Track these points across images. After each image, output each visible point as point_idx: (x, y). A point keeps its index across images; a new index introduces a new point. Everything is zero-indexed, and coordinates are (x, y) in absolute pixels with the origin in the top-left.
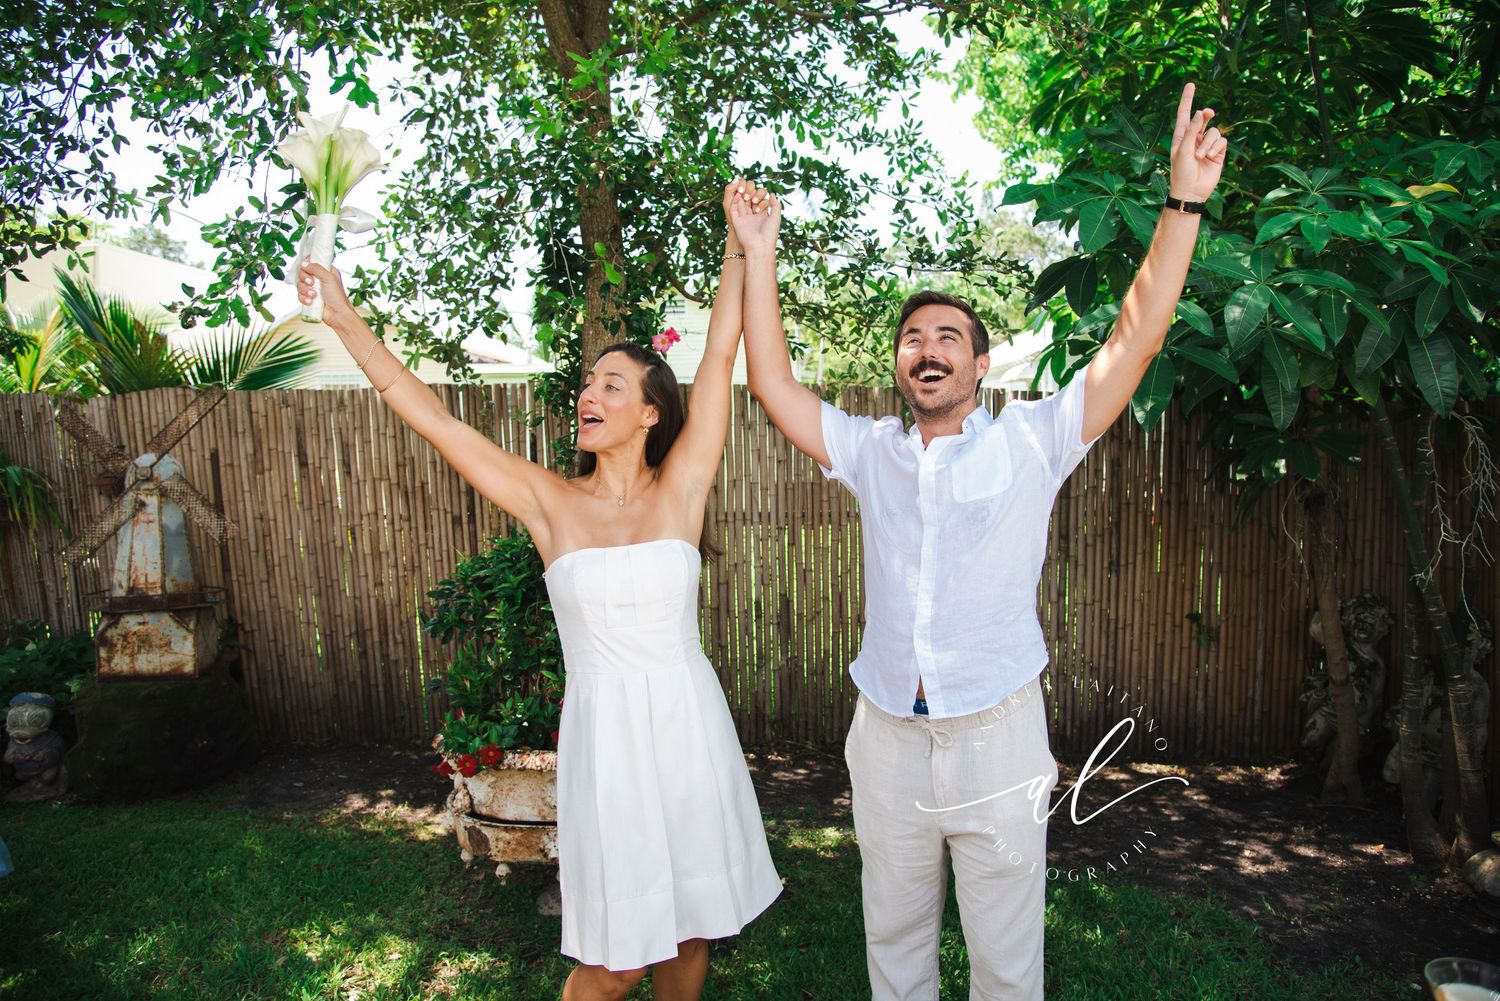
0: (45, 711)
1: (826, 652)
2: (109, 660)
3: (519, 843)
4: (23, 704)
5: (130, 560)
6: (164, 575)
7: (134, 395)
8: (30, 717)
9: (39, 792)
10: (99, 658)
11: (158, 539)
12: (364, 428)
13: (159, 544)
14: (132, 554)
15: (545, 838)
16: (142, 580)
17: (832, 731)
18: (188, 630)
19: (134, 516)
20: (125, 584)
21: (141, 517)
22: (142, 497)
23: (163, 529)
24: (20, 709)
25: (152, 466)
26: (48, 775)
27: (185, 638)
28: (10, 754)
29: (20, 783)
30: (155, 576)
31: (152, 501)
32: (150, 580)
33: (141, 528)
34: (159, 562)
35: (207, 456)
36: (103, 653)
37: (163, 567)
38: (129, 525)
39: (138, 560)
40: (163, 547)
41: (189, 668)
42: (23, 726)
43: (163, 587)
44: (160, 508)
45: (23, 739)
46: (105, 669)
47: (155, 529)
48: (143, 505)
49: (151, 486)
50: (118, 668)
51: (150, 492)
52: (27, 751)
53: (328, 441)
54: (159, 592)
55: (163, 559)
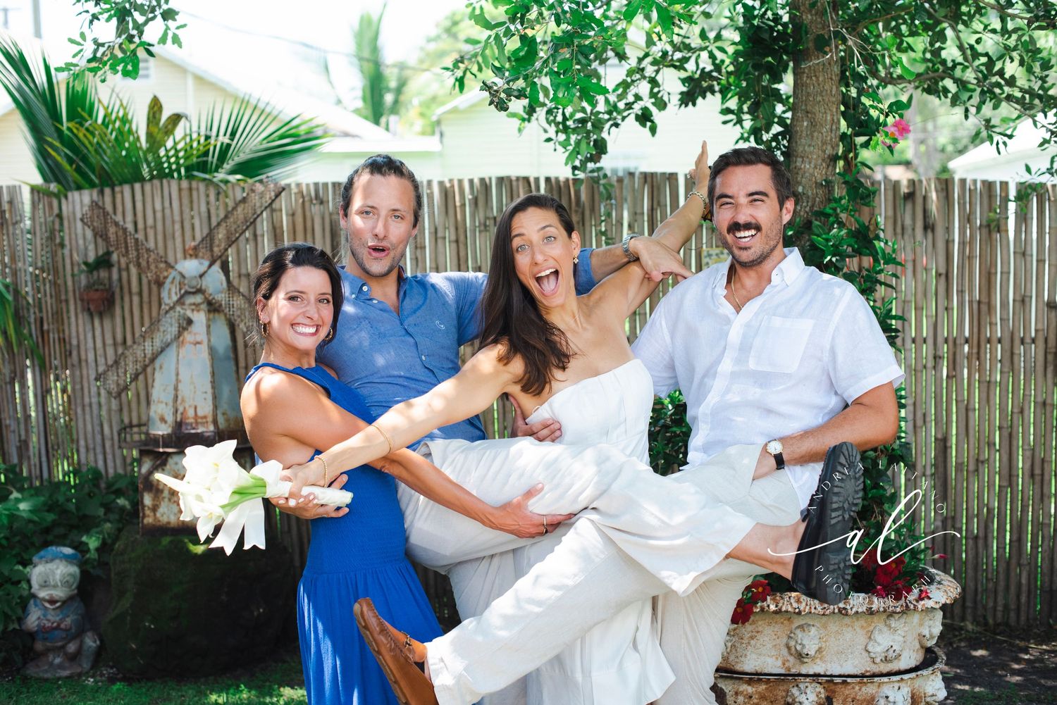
0: (74, 570)
1: (990, 511)
2: (155, 509)
3: (763, 697)
4: (52, 560)
5: (176, 389)
6: (215, 407)
7: (127, 188)
8: (63, 576)
9: (61, 666)
10: (143, 506)
11: (208, 363)
13: (209, 370)
14: (178, 381)
15: (795, 691)
16: (191, 413)
17: (995, 608)
19: (180, 334)
20: (170, 419)
21: (188, 337)
22: (189, 313)
23: (212, 350)
24: (50, 566)
25: (201, 276)
26: (72, 648)
28: (34, 619)
29: (38, 656)
30: (206, 409)
31: (200, 318)
32: (200, 413)
33: (187, 351)
34: (210, 391)
36: (148, 500)
37: (215, 397)
38: (174, 346)
39: (184, 390)
40: (213, 374)
42: (55, 586)
43: (215, 422)
44: (208, 327)
45: (52, 602)
46: (149, 520)
47: (203, 353)
48: (190, 322)
49: (198, 299)
50: (164, 519)
51: (196, 306)
52: (53, 618)
54: (212, 428)
55: (213, 388)
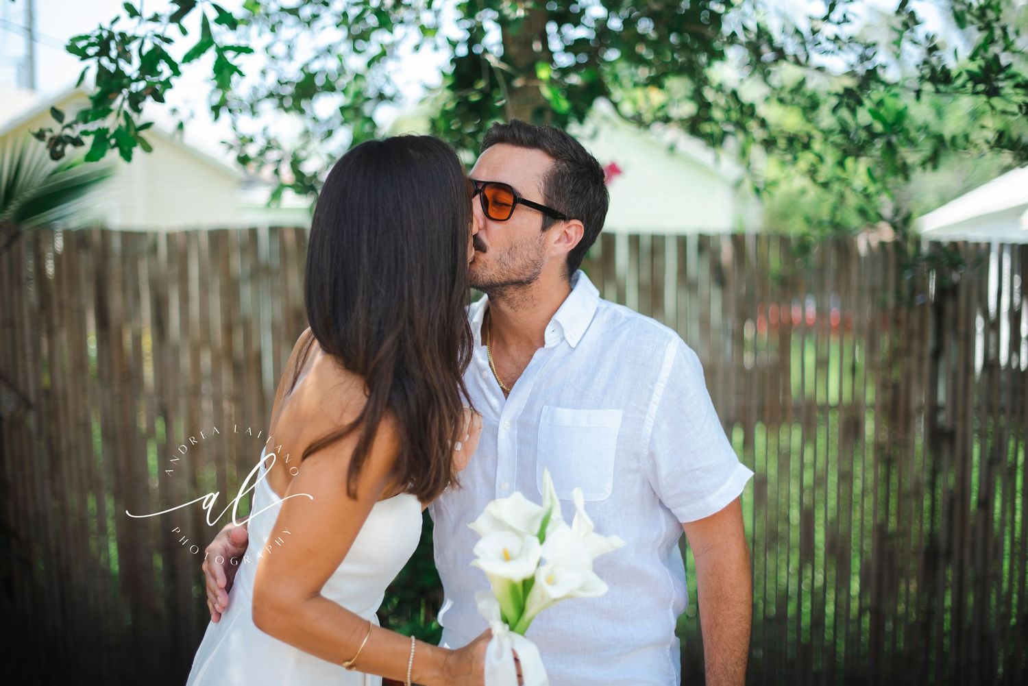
12: (183, 278)
53: (137, 296)
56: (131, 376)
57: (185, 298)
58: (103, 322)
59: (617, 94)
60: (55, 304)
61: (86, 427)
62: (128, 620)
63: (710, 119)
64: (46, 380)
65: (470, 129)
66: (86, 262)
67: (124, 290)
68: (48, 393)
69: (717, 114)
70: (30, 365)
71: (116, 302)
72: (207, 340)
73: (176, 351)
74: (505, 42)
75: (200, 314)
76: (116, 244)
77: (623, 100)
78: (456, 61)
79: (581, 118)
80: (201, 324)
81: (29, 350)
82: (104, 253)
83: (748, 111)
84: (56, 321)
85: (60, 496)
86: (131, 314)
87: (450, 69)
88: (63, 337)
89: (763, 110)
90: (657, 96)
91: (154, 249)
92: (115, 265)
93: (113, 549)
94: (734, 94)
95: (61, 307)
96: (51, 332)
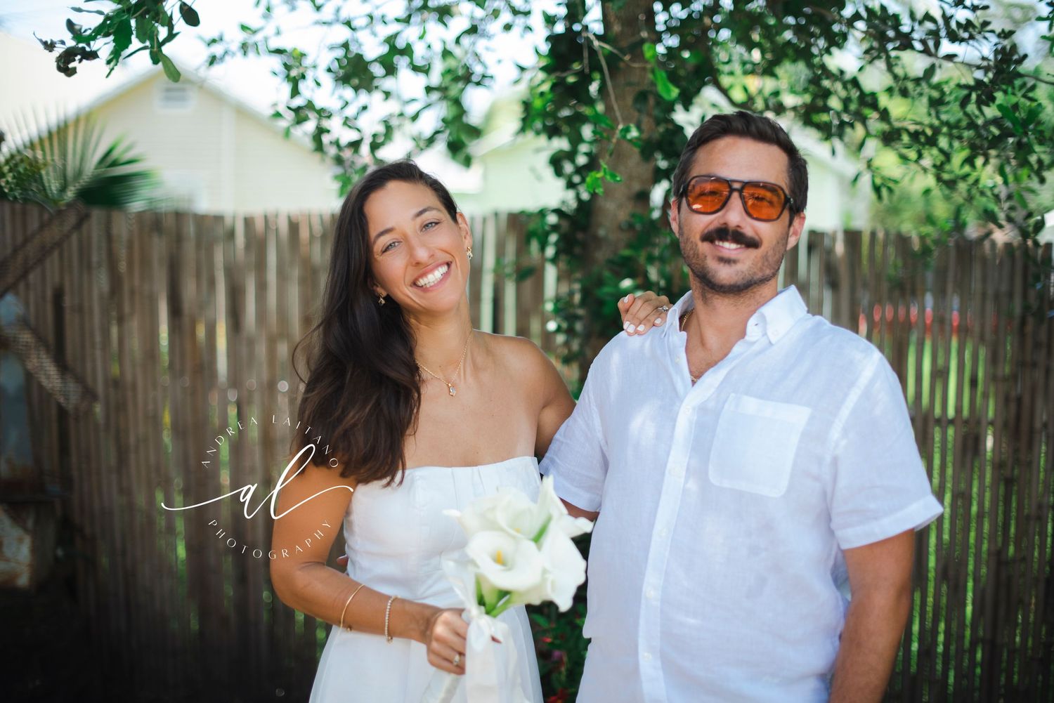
12: (261, 266)
18: (26, 530)
27: (20, 540)
35: (49, 293)
41: (23, 581)
53: (212, 283)
56: (203, 368)
57: (262, 287)
58: (176, 311)
59: (725, 81)
60: (126, 288)
61: (155, 420)
62: (194, 625)
63: (826, 109)
64: (115, 370)
65: (565, 113)
66: (159, 247)
67: (198, 276)
68: (116, 384)
69: (834, 103)
70: (98, 353)
71: (189, 290)
72: (284, 333)
73: (251, 342)
74: (606, 20)
75: (277, 305)
76: (190, 229)
77: (731, 87)
78: (552, 39)
79: (687, 105)
80: (277, 313)
81: (98, 339)
82: (178, 239)
83: (869, 101)
84: (127, 309)
85: (126, 491)
86: (206, 303)
87: (545, 48)
88: (134, 325)
89: (884, 101)
90: (769, 84)
91: (231, 235)
92: (189, 249)
93: (181, 551)
94: (855, 82)
95: (132, 293)
96: (121, 320)
